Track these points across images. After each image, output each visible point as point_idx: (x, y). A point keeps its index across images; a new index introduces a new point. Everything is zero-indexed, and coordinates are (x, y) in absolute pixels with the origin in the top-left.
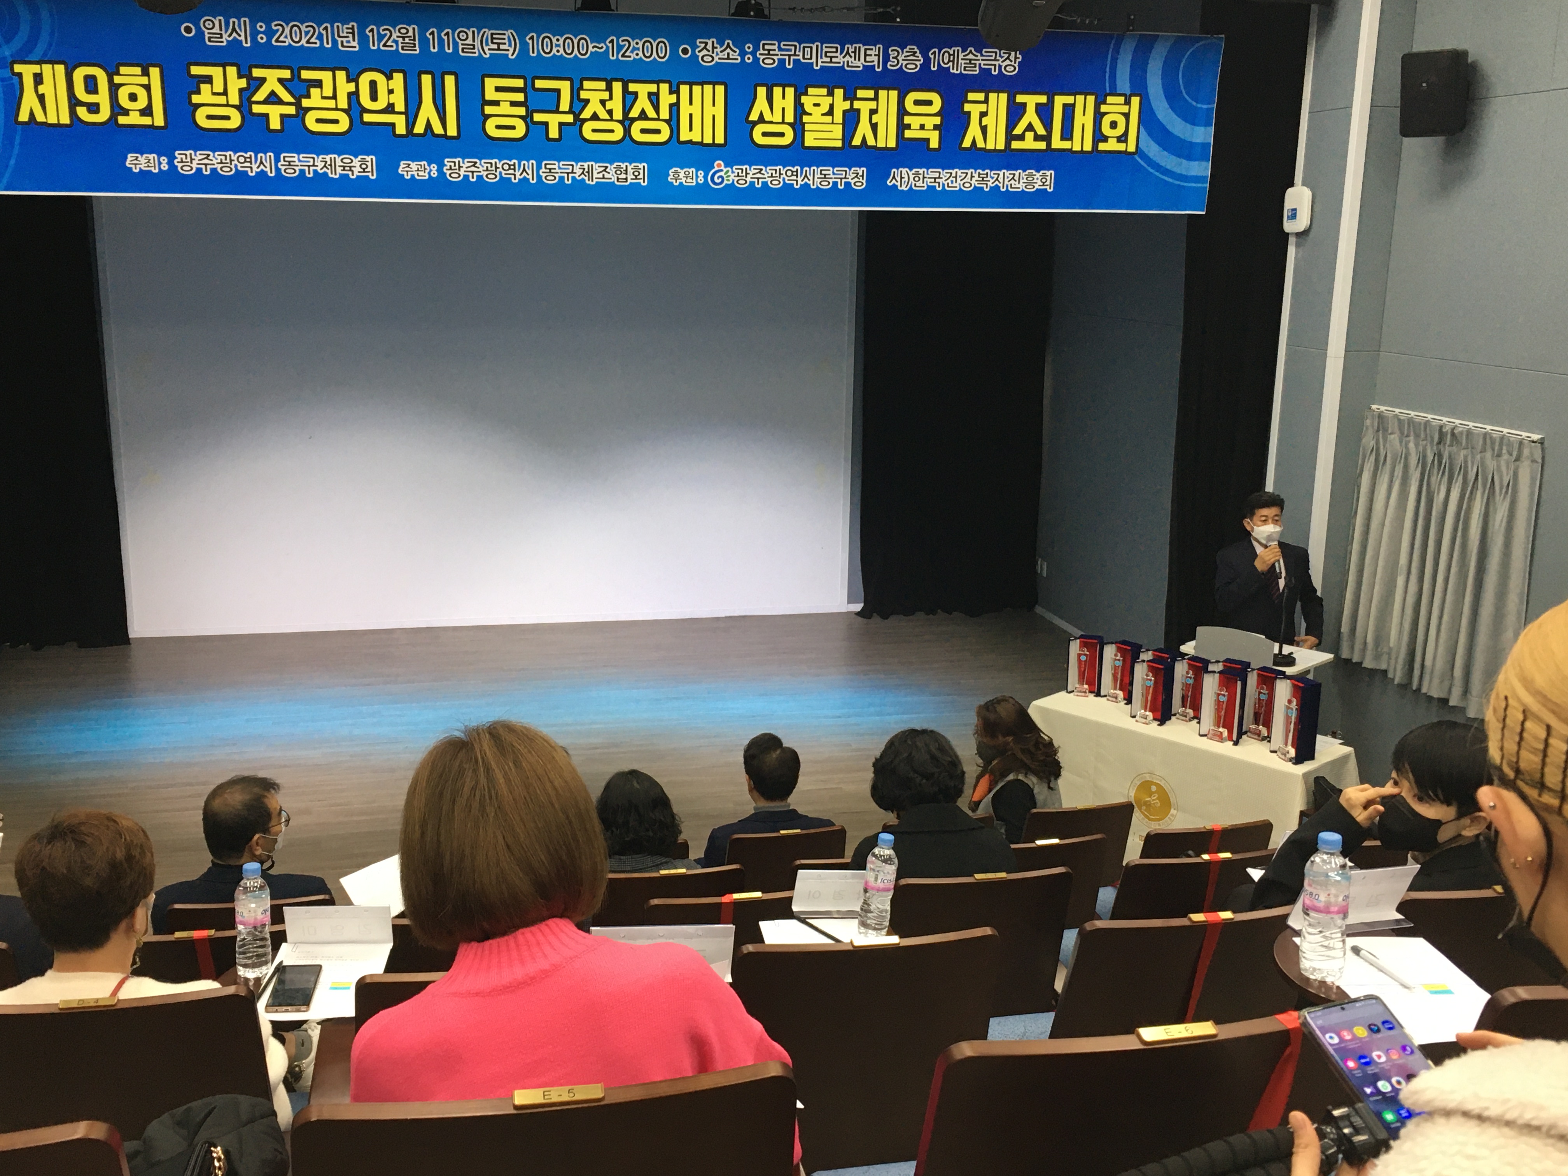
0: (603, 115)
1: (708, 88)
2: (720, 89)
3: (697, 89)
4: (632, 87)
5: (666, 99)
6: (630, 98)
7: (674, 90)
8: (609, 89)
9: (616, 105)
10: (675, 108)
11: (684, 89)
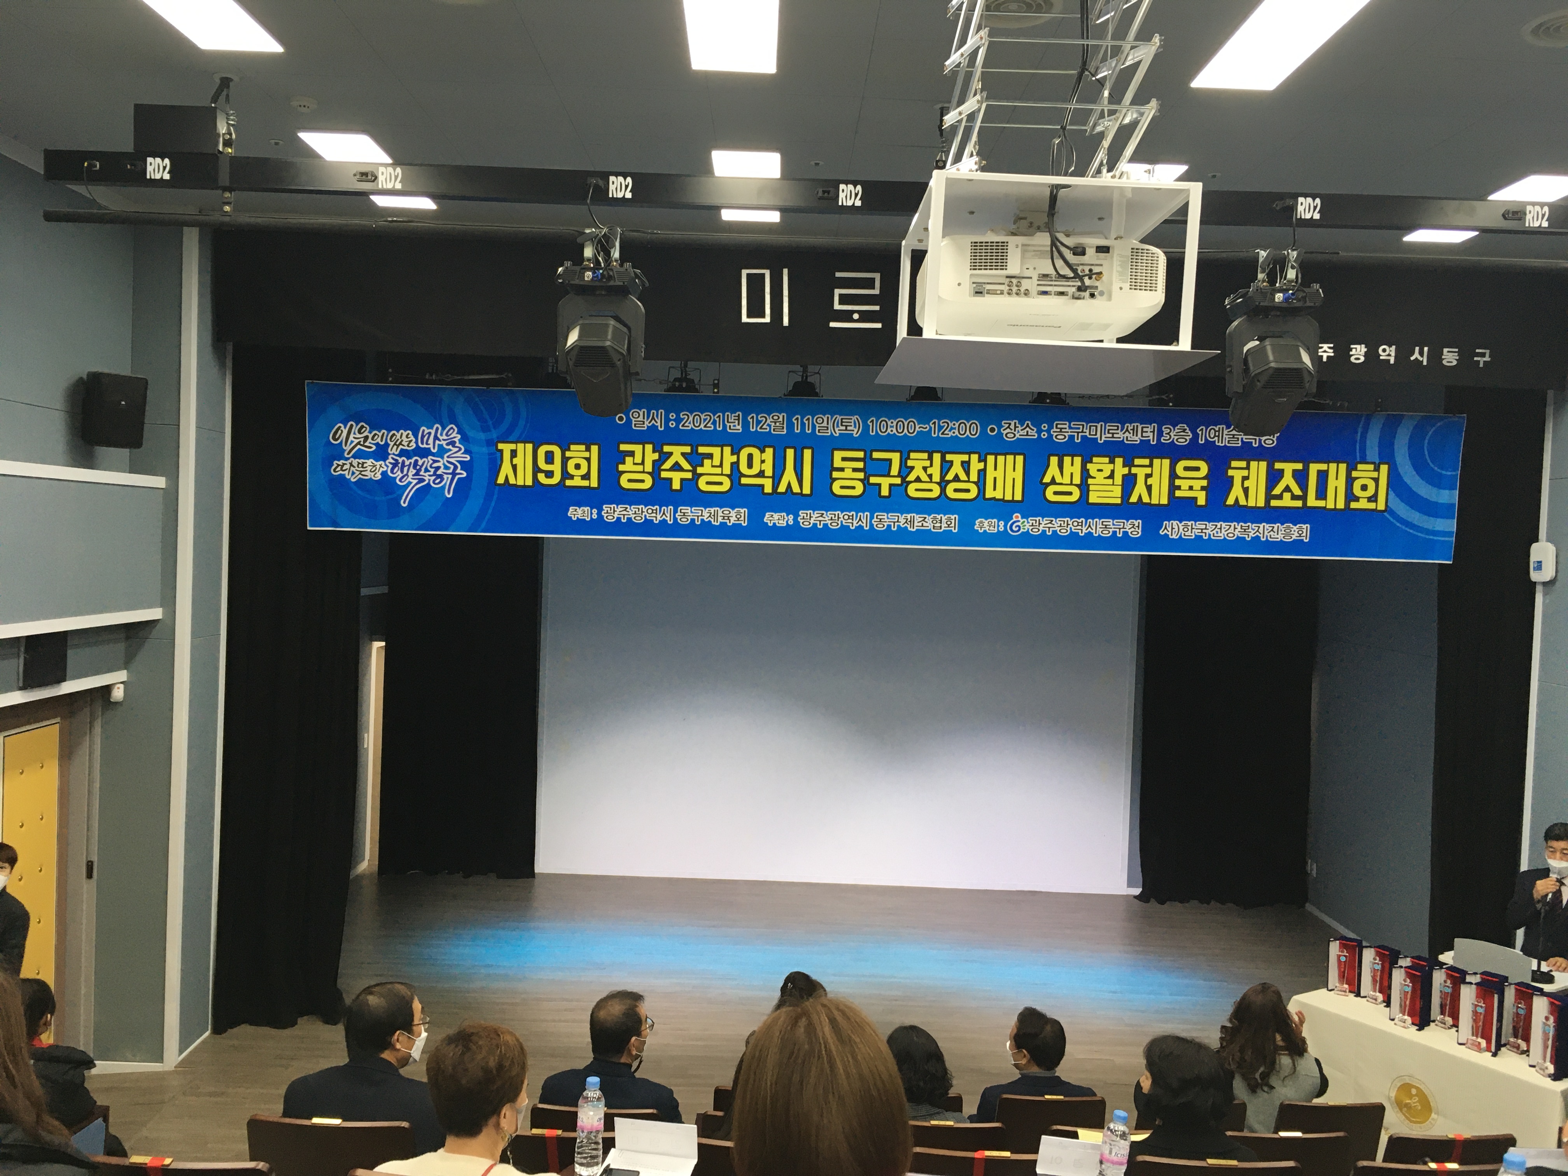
0: (925, 478)
1: (1010, 458)
2: (1020, 459)
3: (1001, 458)
4: (949, 457)
5: (976, 466)
6: (946, 466)
7: (983, 459)
8: (930, 458)
9: (935, 471)
10: (982, 473)
11: (990, 459)
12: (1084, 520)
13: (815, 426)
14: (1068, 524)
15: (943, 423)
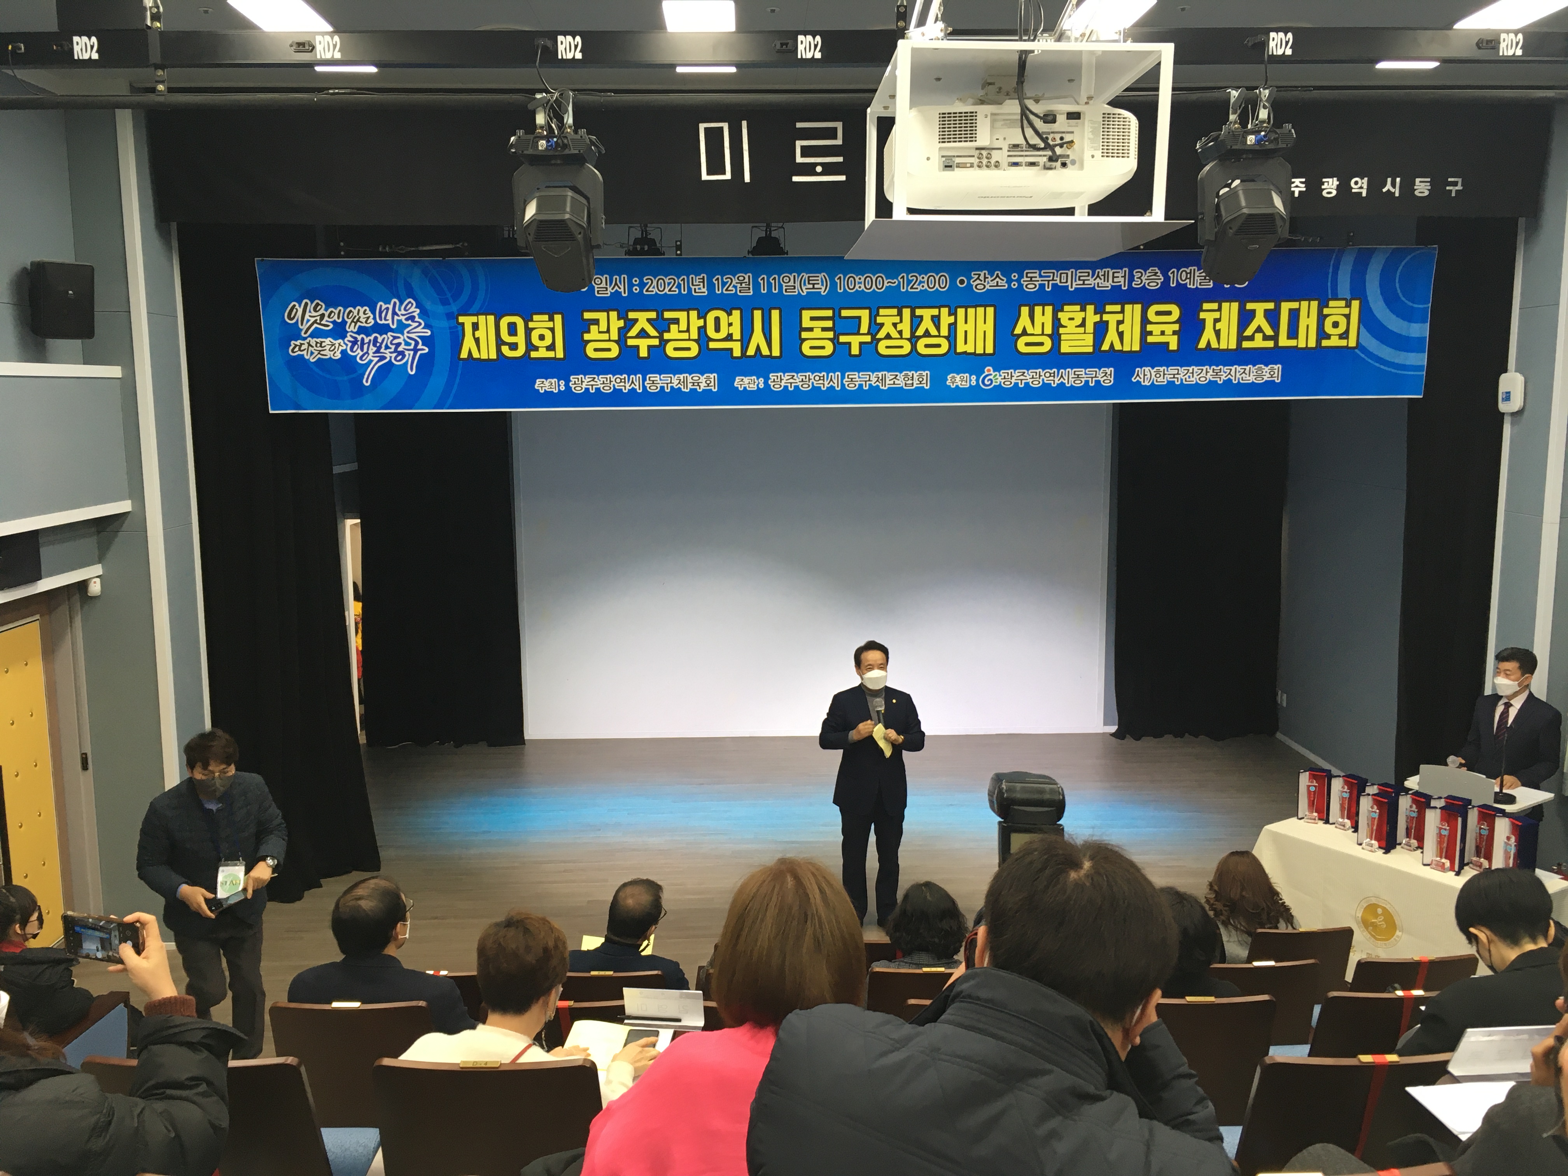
0: (894, 334)
1: (980, 310)
2: (990, 311)
3: (971, 311)
4: (918, 312)
5: (946, 320)
6: (916, 320)
7: (953, 313)
8: (900, 314)
9: (906, 327)
10: (953, 327)
11: (961, 312)
12: (1056, 370)
13: (782, 285)
14: (1040, 376)
15: (911, 277)
